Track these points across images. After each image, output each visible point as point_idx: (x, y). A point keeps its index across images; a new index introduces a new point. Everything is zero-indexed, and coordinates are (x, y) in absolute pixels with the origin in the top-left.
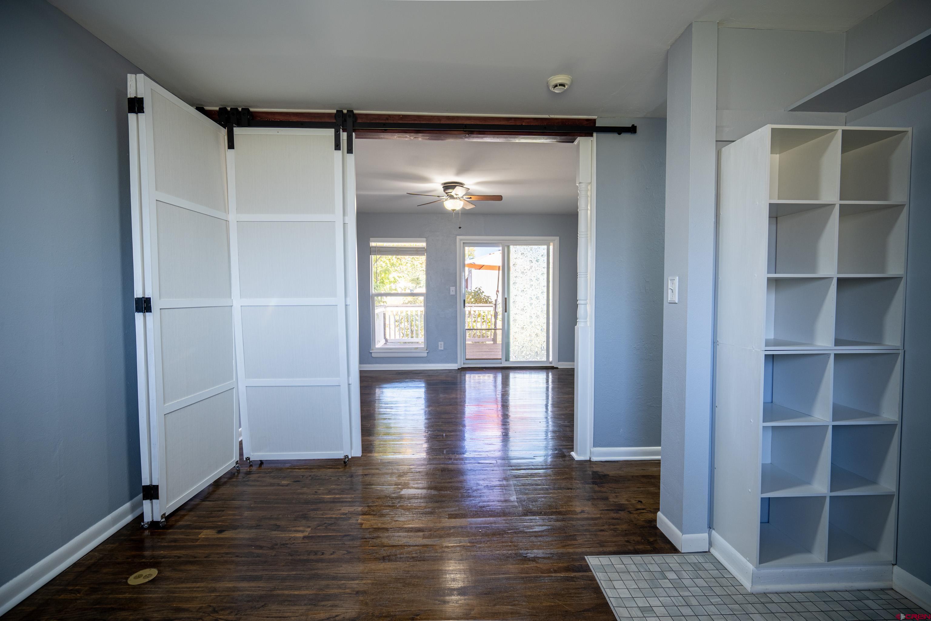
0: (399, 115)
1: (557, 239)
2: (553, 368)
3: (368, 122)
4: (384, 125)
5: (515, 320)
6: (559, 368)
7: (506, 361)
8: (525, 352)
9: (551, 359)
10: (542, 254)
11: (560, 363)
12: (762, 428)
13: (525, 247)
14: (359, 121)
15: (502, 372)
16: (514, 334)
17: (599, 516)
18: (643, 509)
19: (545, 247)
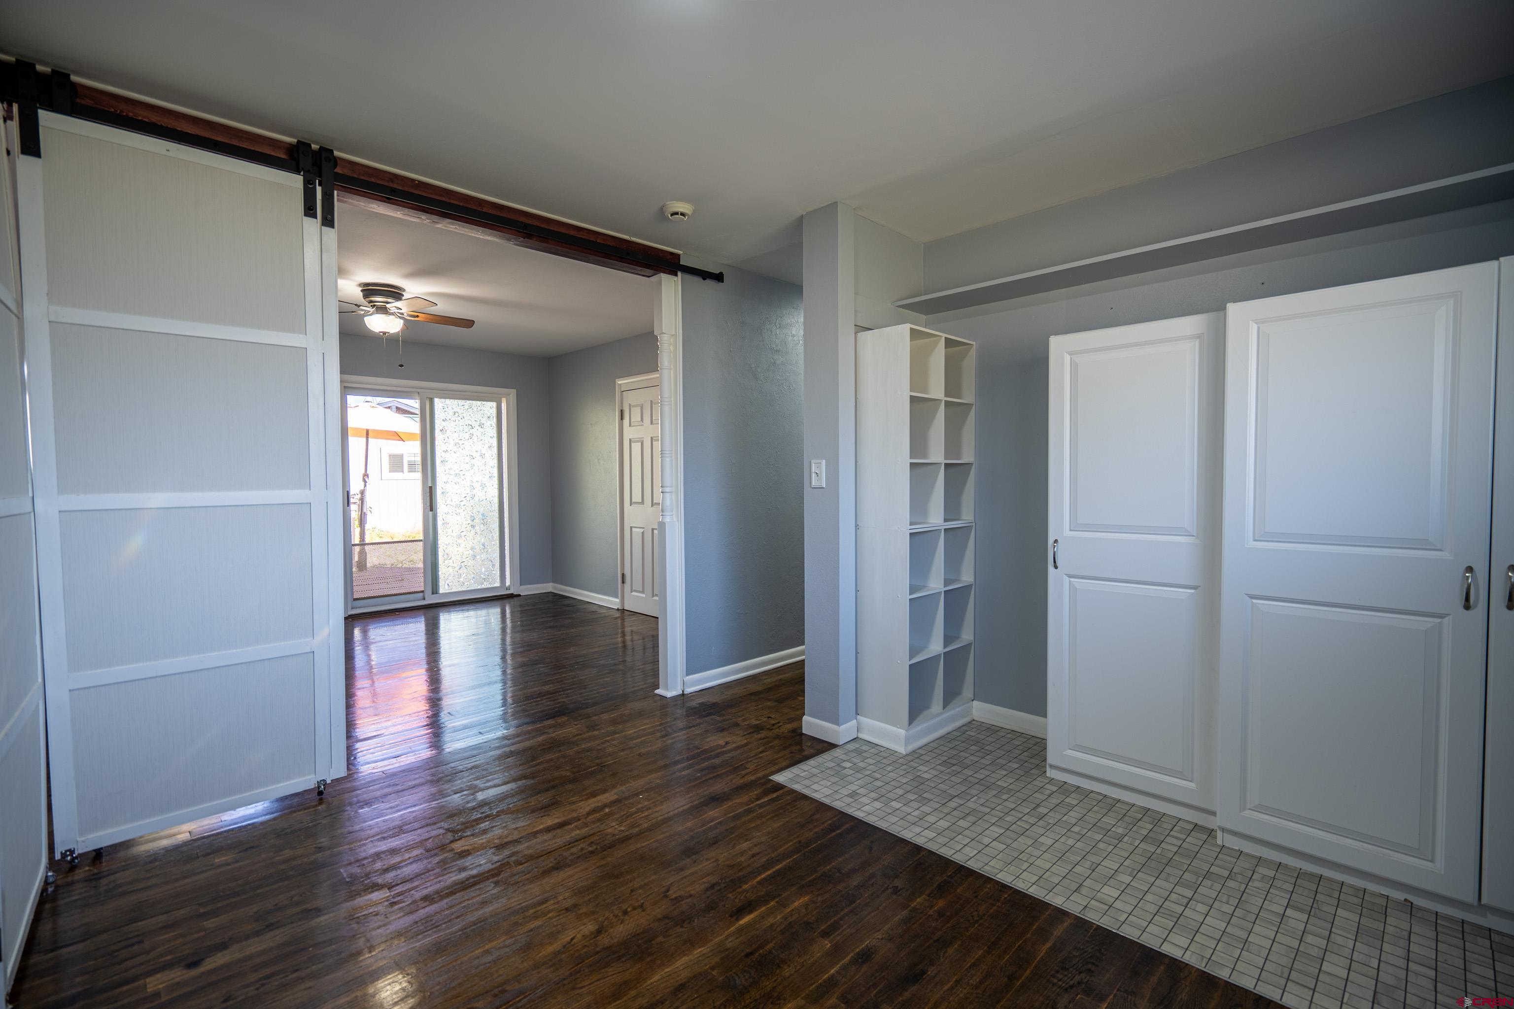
0: (413, 180)
1: (513, 393)
2: (511, 596)
3: (356, 176)
4: (393, 191)
5: (445, 524)
6: (522, 594)
7: (433, 593)
8: (465, 575)
9: (508, 583)
10: (489, 415)
11: (523, 587)
12: (908, 600)
13: (461, 402)
14: (338, 170)
15: (425, 615)
16: (445, 547)
17: (746, 741)
18: (778, 723)
19: (494, 404)
